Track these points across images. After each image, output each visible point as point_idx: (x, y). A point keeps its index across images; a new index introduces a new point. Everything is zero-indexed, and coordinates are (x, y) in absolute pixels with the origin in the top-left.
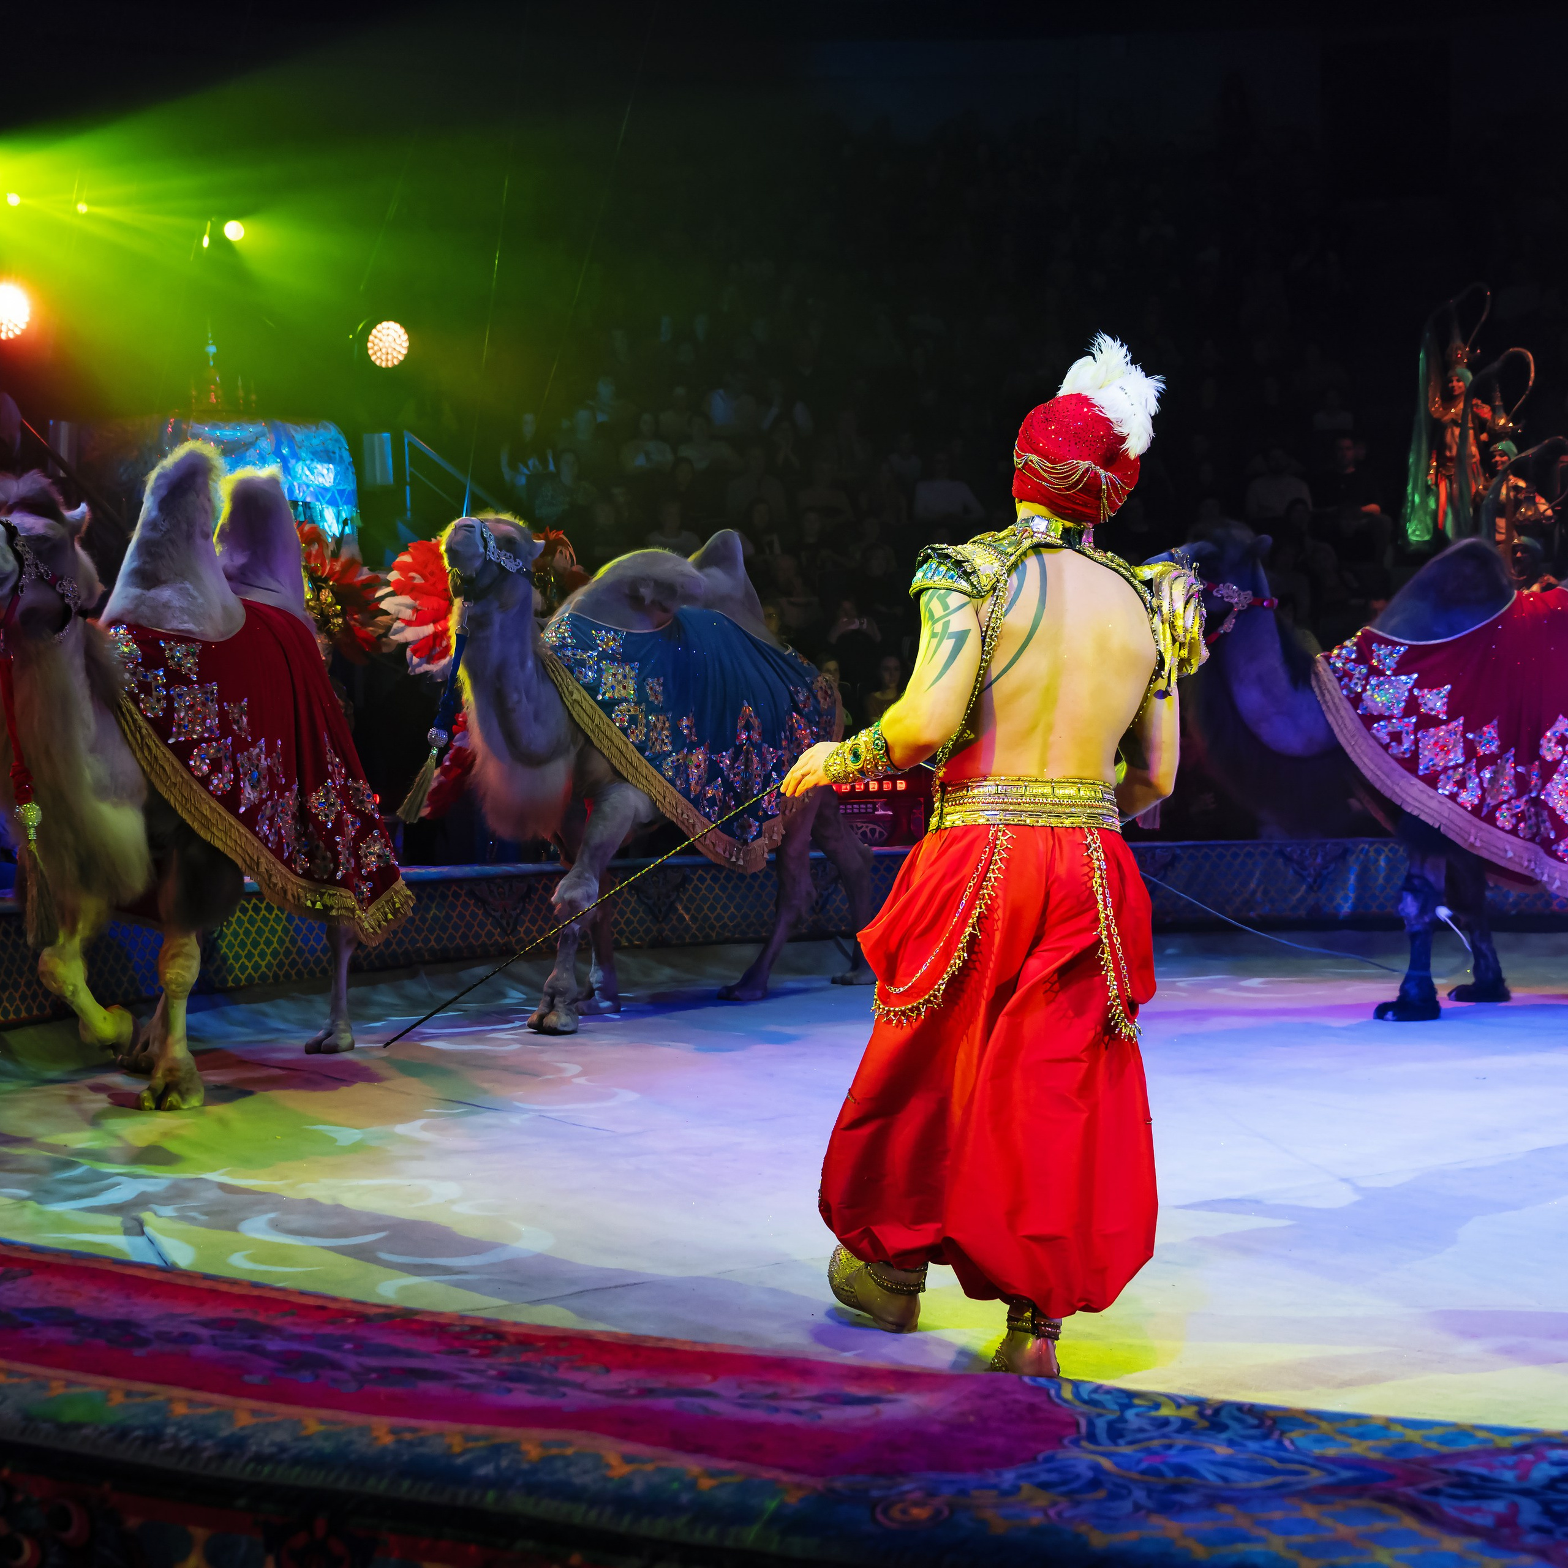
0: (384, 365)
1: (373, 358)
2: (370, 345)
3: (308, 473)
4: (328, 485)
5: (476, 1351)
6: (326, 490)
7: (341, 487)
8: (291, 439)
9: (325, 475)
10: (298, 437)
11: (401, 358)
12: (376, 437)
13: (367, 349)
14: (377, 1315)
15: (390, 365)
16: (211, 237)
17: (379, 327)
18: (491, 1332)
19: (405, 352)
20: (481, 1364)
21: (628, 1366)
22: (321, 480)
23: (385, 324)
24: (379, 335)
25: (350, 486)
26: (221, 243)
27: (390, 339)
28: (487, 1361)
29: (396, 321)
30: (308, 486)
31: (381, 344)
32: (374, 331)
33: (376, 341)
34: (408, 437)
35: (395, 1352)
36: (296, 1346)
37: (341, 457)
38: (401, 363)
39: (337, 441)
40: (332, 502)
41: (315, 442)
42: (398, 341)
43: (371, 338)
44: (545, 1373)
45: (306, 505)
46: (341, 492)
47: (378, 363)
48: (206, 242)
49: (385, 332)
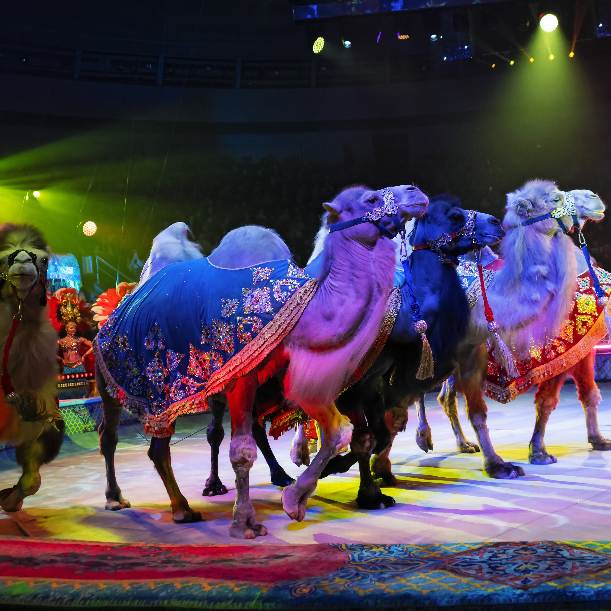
0: (88, 235)
1: (85, 233)
2: (83, 229)
3: (64, 270)
4: (71, 274)
5: (153, 555)
6: (70, 275)
7: (75, 274)
8: (58, 260)
10: (60, 259)
11: (94, 233)
12: (87, 258)
13: (83, 230)
14: (118, 546)
15: (90, 235)
16: (29, 196)
17: (86, 223)
18: (157, 548)
19: (95, 231)
20: (155, 559)
21: (203, 554)
22: (69, 272)
23: (88, 222)
24: (87, 226)
25: (78, 274)
26: (33, 198)
27: (90, 227)
28: (157, 557)
29: (92, 221)
30: (64, 274)
31: (87, 229)
32: (85, 225)
33: (86, 228)
34: (97, 258)
35: (126, 558)
36: (91, 560)
37: (75, 265)
38: (94, 234)
39: (74, 260)
40: (73, 279)
41: (66, 260)
42: (93, 228)
43: (84, 227)
44: (177, 560)
45: (64, 280)
46: (75, 276)
47: (86, 234)
48: (27, 198)
49: (89, 225)
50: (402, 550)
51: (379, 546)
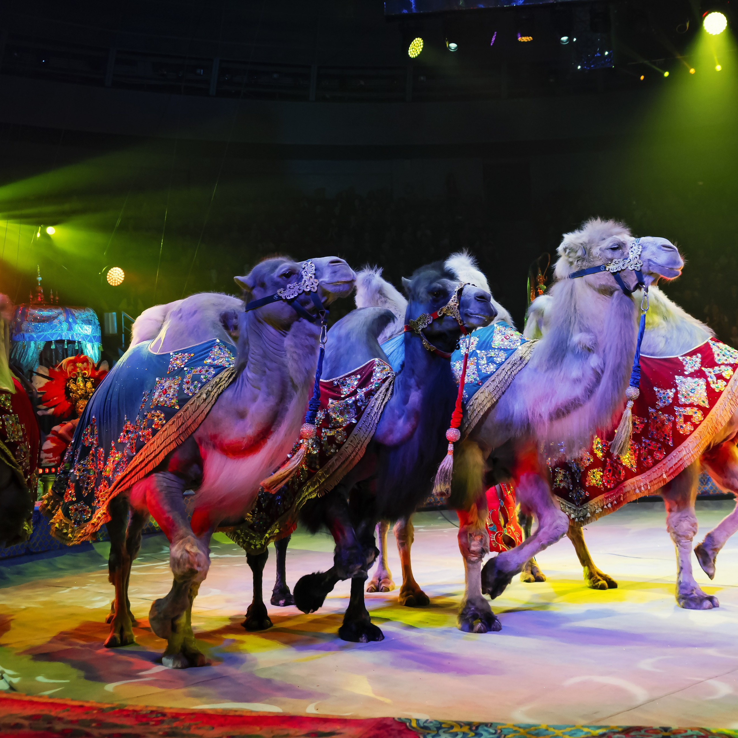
0: (113, 285)
1: (109, 282)
2: (108, 277)
3: (80, 329)
4: (88, 334)
5: (153, 723)
6: (88, 336)
7: (94, 335)
8: (73, 315)
9: (88, 330)
10: (76, 315)
11: (121, 282)
12: (110, 314)
13: (107, 278)
14: (107, 708)
15: (116, 285)
16: (40, 232)
17: (112, 269)
18: (160, 713)
19: (123, 279)
20: (155, 729)
21: (222, 725)
22: (86, 332)
23: (114, 268)
24: (112, 273)
25: (98, 334)
26: (45, 236)
27: (117, 274)
28: (158, 727)
29: (119, 267)
30: (80, 334)
31: (113, 276)
32: (110, 271)
33: (111, 275)
34: (124, 314)
35: (115, 726)
36: (69, 726)
37: (95, 322)
38: (121, 284)
39: (93, 316)
40: (91, 341)
41: (84, 316)
42: (120, 275)
43: (108, 274)
44: (185, 732)
45: (79, 342)
46: (94, 337)
47: (111, 284)
48: (39, 235)
49: (114, 271)
50: (493, 731)
51: (462, 724)
